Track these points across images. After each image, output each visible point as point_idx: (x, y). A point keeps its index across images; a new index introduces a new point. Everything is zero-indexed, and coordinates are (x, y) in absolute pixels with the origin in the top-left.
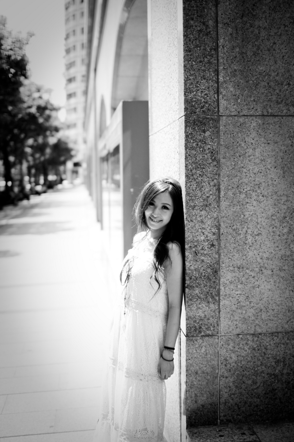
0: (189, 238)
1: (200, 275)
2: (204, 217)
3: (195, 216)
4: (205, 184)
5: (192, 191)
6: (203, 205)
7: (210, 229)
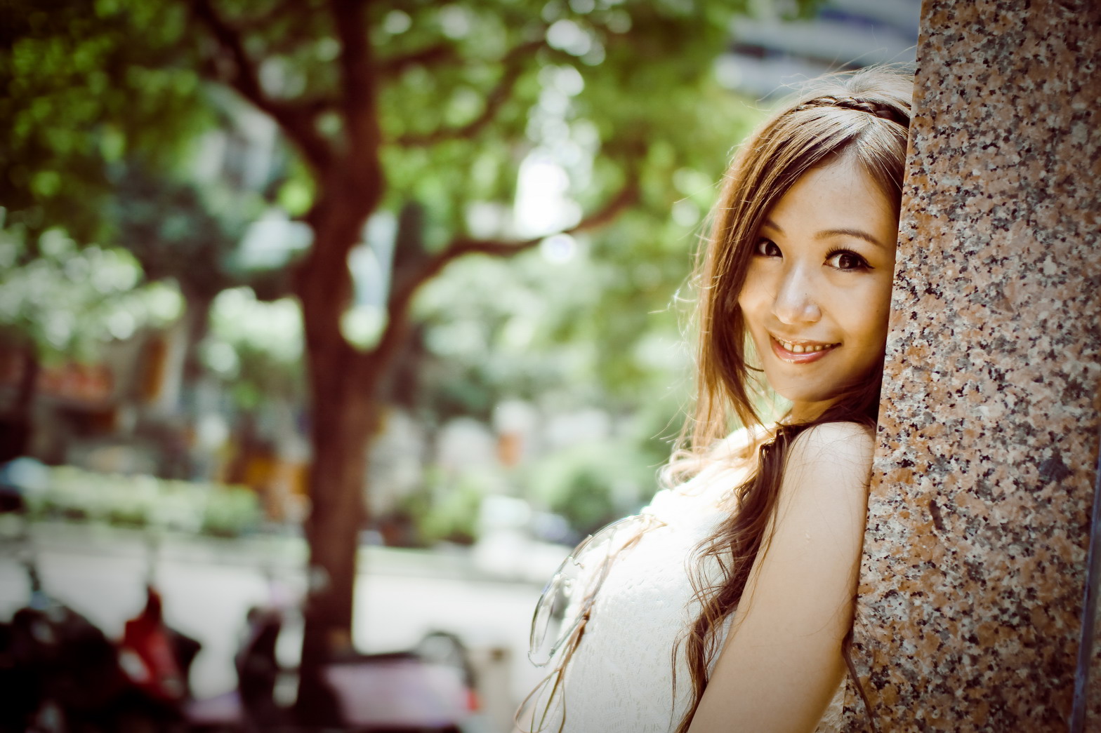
0: (904, 406)
1: (942, 669)
2: (1014, 266)
3: (959, 257)
4: (1043, 51)
5: (955, 98)
6: (1021, 188)
7: (1052, 355)
